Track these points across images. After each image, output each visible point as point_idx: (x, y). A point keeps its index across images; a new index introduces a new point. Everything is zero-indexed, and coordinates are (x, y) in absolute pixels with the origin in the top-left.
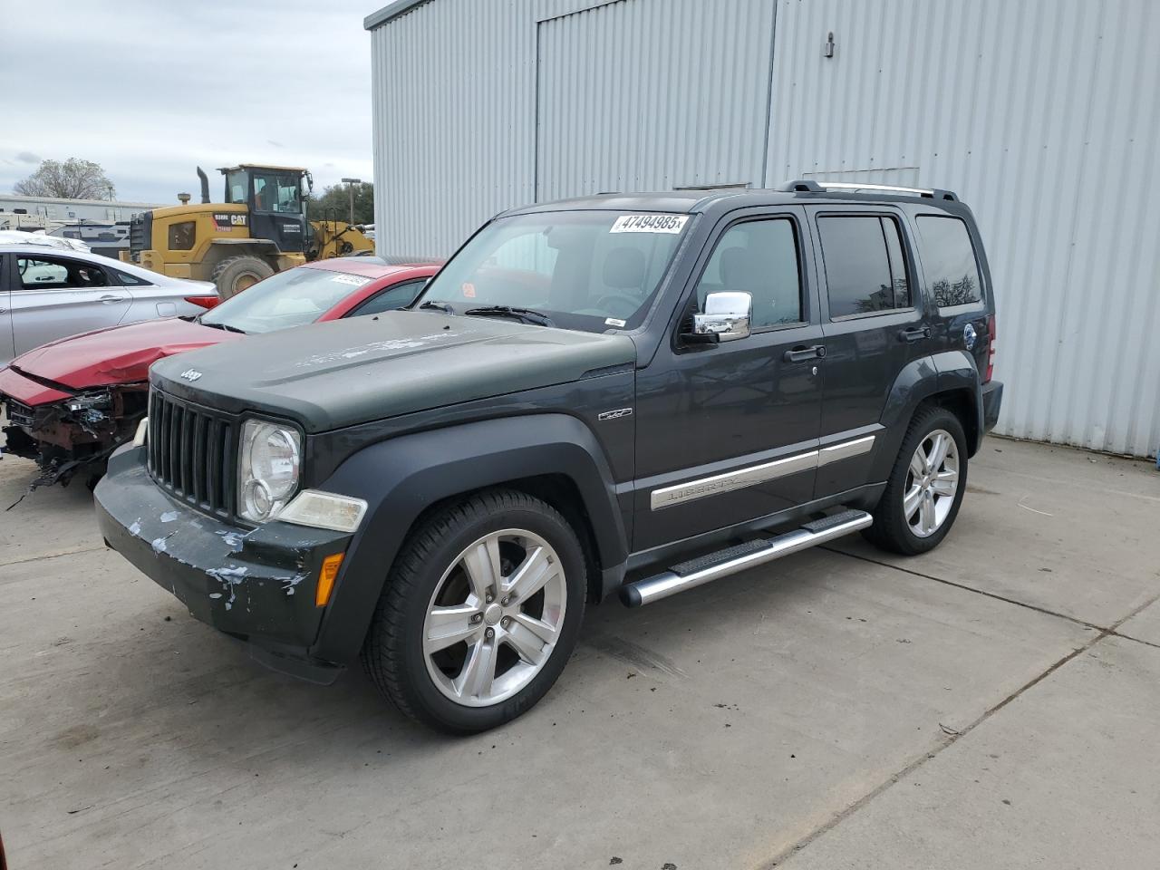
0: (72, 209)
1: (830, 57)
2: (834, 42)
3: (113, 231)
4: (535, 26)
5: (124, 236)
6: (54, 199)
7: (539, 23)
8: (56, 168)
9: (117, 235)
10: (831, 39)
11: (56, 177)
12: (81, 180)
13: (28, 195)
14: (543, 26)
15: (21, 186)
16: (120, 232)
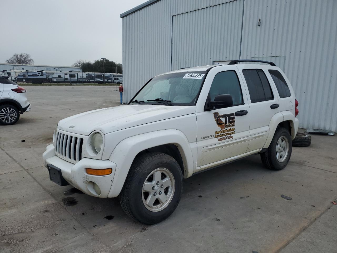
0: (23, 67)
1: (259, 25)
2: (261, 21)
3: (37, 73)
4: (172, 16)
5: (40, 75)
6: (17, 64)
7: (173, 16)
8: (17, 55)
9: (38, 75)
10: (260, 21)
11: (18, 58)
12: (24, 59)
13: (10, 63)
14: (174, 17)
15: (8, 61)
16: (38, 74)
